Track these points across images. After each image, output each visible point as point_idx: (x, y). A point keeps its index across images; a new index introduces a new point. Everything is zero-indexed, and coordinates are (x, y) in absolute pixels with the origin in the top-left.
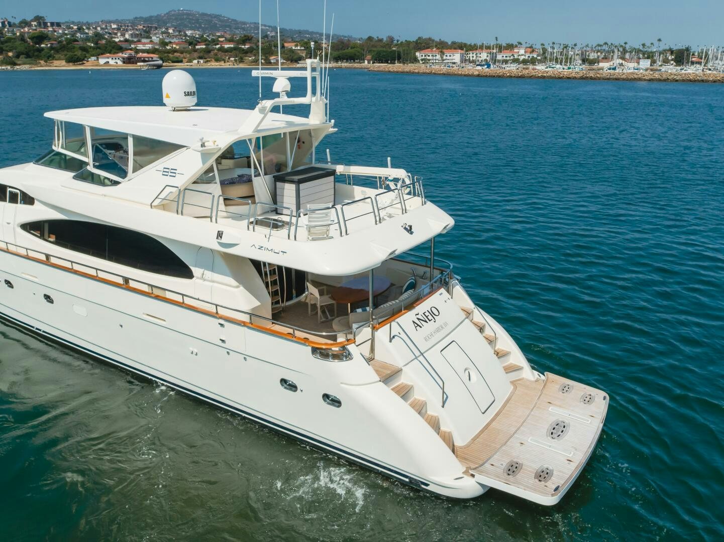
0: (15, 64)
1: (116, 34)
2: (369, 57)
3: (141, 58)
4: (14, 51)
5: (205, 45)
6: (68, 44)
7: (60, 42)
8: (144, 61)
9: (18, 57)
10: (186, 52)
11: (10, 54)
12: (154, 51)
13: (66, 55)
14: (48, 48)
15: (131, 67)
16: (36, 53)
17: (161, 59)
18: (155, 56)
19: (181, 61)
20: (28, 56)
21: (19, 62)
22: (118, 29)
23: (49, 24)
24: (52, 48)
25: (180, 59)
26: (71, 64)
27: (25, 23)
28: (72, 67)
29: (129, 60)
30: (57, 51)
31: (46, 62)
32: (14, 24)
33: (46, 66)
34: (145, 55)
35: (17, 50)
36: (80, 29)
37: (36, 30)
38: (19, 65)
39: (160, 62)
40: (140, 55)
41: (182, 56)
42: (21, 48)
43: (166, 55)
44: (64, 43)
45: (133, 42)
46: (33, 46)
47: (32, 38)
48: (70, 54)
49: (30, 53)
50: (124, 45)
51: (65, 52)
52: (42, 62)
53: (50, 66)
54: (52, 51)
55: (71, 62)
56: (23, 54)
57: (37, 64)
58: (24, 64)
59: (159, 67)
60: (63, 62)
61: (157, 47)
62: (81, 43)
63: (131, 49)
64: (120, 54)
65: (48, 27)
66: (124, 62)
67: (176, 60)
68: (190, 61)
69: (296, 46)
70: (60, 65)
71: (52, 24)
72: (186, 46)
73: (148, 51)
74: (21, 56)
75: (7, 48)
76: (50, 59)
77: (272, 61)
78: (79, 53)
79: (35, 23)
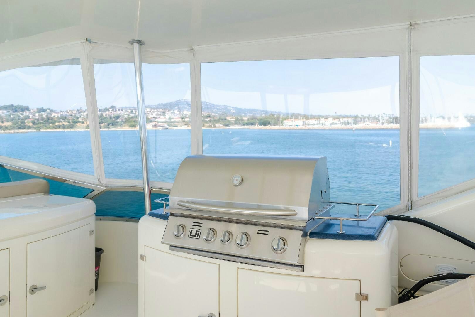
0: (109, 128)
1: (148, 114)
2: (257, 124)
3: (159, 125)
4: (107, 123)
5: (190, 119)
6: (129, 119)
7: (126, 119)
8: (161, 126)
9: (109, 125)
10: (180, 122)
11: (106, 124)
12: (166, 122)
13: (128, 124)
14: (120, 121)
15: (154, 129)
16: (116, 124)
17: (168, 125)
18: (166, 124)
19: (177, 126)
20: (113, 125)
21: (110, 127)
22: (150, 111)
23: (117, 110)
24: (122, 121)
25: (177, 125)
26: (131, 128)
27: (106, 110)
28: (131, 129)
29: (155, 126)
30: (125, 122)
31: (121, 127)
32: (102, 110)
33: (121, 129)
34: (162, 124)
35: (109, 122)
36: (132, 112)
37: (111, 113)
38: (111, 128)
39: (168, 127)
40: (160, 124)
41: (178, 124)
42: (110, 121)
43: (170, 124)
44: (128, 119)
45: (156, 118)
46: (114, 120)
47: (114, 117)
48: (130, 124)
49: (113, 124)
50: (153, 119)
51: (127, 123)
52: (119, 127)
53: (123, 129)
54: (122, 123)
55: (130, 127)
56: (111, 124)
57: (117, 128)
58: (113, 128)
59: (167, 129)
60: (128, 127)
61: (167, 120)
62: (134, 119)
63: (156, 121)
64: (151, 123)
65: (117, 111)
66: (152, 127)
67: (175, 126)
68: (181, 126)
69: (231, 119)
70: (126, 128)
71: (119, 110)
72: (181, 120)
73: (163, 122)
74: (110, 125)
75: (105, 122)
76: (121, 126)
77: (217, 126)
78: (133, 123)
79: (111, 109)
